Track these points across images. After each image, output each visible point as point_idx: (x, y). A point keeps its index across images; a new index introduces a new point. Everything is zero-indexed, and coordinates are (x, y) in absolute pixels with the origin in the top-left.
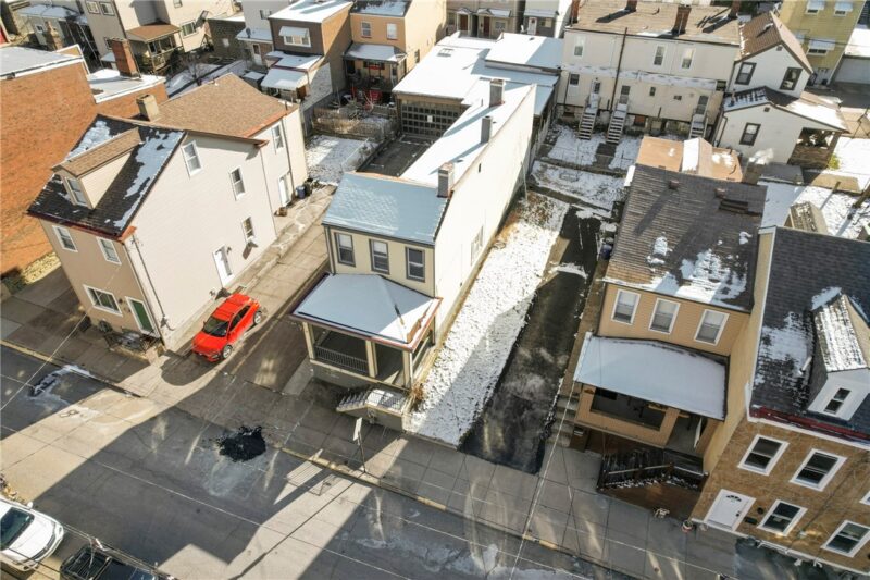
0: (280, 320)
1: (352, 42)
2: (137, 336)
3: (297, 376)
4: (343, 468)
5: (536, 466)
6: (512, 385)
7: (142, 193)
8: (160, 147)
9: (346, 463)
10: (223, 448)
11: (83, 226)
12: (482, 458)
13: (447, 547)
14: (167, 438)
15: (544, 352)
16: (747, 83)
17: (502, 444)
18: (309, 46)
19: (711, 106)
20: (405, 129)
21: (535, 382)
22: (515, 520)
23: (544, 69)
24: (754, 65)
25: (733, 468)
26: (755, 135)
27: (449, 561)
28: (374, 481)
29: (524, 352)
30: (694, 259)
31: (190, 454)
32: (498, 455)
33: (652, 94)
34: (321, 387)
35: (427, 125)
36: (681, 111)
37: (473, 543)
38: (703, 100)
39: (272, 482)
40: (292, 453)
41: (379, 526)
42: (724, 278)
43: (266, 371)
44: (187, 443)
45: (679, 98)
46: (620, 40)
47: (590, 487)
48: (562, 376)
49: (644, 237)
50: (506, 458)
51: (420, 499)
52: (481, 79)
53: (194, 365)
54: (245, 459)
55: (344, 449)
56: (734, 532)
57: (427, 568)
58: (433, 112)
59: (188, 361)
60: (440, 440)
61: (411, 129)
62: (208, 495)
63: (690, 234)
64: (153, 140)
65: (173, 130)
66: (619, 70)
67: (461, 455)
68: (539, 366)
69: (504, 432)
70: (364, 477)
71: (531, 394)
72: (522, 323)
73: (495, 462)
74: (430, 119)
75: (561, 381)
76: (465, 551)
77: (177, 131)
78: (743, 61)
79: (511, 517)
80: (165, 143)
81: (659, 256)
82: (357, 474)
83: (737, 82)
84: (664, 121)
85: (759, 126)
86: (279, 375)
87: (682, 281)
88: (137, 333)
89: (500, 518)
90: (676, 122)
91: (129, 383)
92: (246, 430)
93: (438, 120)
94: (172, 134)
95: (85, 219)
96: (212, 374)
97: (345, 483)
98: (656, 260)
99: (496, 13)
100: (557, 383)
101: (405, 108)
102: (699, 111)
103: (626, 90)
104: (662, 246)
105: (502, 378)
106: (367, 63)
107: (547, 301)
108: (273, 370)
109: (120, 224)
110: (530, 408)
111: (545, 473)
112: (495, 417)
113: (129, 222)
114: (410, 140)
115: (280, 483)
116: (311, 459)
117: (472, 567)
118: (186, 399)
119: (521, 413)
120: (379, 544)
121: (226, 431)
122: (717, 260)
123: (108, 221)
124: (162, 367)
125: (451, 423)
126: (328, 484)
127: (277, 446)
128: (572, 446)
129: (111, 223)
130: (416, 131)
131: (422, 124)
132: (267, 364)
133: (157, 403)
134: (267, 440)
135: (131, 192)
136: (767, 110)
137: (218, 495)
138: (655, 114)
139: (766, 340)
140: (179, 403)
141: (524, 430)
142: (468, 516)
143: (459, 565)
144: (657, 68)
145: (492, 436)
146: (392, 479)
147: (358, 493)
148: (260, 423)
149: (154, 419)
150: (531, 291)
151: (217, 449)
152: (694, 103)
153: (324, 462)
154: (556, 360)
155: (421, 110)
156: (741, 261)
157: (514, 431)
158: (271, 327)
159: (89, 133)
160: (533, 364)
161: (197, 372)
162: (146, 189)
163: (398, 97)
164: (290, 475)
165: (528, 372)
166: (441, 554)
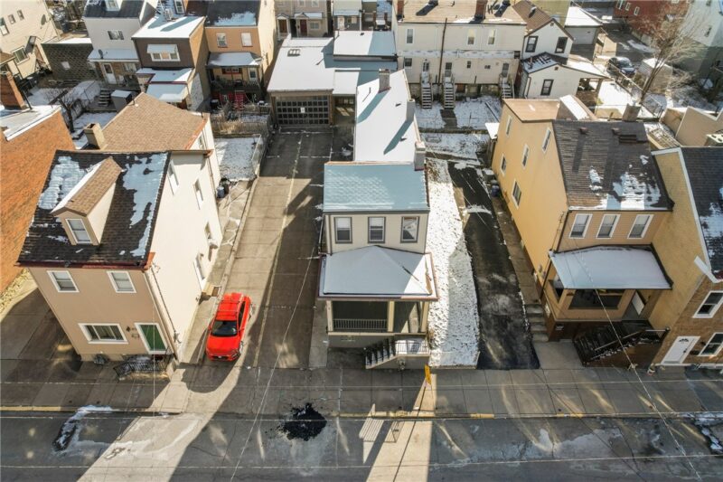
0: (270, 307)
1: (210, 53)
2: (147, 358)
3: (314, 351)
4: (399, 413)
5: (535, 363)
6: (488, 307)
7: (150, 218)
8: (147, 172)
9: (400, 408)
10: (288, 432)
11: (96, 264)
12: (497, 368)
13: (514, 444)
14: (230, 442)
15: (496, 276)
16: (533, 51)
17: (505, 354)
18: (179, 60)
19: (512, 71)
20: (281, 122)
21: (503, 300)
22: (546, 406)
23: (383, 57)
24: (537, 37)
25: (689, 319)
26: (550, 88)
27: (522, 453)
28: (431, 414)
29: (482, 280)
30: (620, 181)
31: (262, 449)
32: (507, 363)
33: (469, 66)
34: (340, 353)
35: (301, 115)
36: (491, 77)
37: (528, 433)
38: (506, 66)
39: (350, 445)
40: (351, 415)
41: (456, 448)
42: (644, 190)
43: (284, 354)
44: (253, 439)
45: (489, 67)
46: (442, 28)
47: (578, 364)
48: (519, 290)
49: (581, 173)
50: (513, 363)
51: (472, 415)
52: (336, 71)
53: (213, 370)
54: (315, 435)
55: (392, 398)
56: (681, 364)
58: (305, 104)
59: (205, 368)
60: (461, 366)
61: (286, 122)
62: (302, 477)
63: (609, 164)
64: (134, 166)
65: (153, 153)
66: (442, 51)
67: (481, 372)
68: (500, 288)
69: (501, 344)
70: (421, 414)
71: (505, 310)
72: (469, 258)
73: (507, 369)
74: (303, 110)
75: (520, 294)
76: (527, 443)
77: (158, 153)
78: (529, 36)
79: (541, 405)
80: (151, 166)
81: (596, 184)
82: (414, 414)
83: (527, 51)
84: (479, 86)
85: (552, 81)
86: (298, 354)
87: (620, 199)
88: (144, 355)
89: (535, 409)
90: (487, 85)
91: (158, 403)
92: (298, 410)
93: (310, 110)
94: (153, 157)
95: (95, 256)
96: (235, 373)
97: (407, 426)
98: (596, 187)
99: (311, 15)
100: (519, 297)
101: (279, 104)
102: (504, 75)
103: (449, 66)
104: (595, 176)
105: (479, 305)
106: (225, 70)
107: (474, 237)
108: (291, 352)
109: (139, 252)
110: (510, 321)
111: (544, 365)
112: (489, 335)
113: (148, 248)
114: (289, 130)
115: (357, 444)
116: (369, 415)
117: (540, 452)
118: (226, 401)
119: (506, 326)
120: (465, 462)
121: (281, 417)
122: (634, 179)
123: (123, 253)
124: (183, 380)
125: (463, 350)
126: (397, 430)
127: (334, 414)
128: (550, 340)
129: (128, 253)
130: (291, 122)
131: (295, 116)
132: (282, 348)
133: (198, 414)
134: (322, 413)
135: (135, 219)
136: (556, 69)
137: (310, 474)
138: (472, 82)
139: (705, 226)
140: (222, 406)
141: (514, 339)
142: (513, 416)
143: (530, 454)
144: (470, 47)
145: (495, 350)
146: (443, 408)
147: (425, 429)
148: (306, 400)
149: (205, 429)
150: (460, 232)
151: (285, 436)
152: (499, 69)
153: (384, 414)
154: (508, 280)
155: (295, 104)
156: (650, 175)
157: (508, 342)
158: (265, 316)
159: (55, 171)
160: (494, 288)
161: (220, 375)
162: (152, 214)
163: (273, 95)
164: (361, 434)
165: (494, 294)
166: (514, 450)
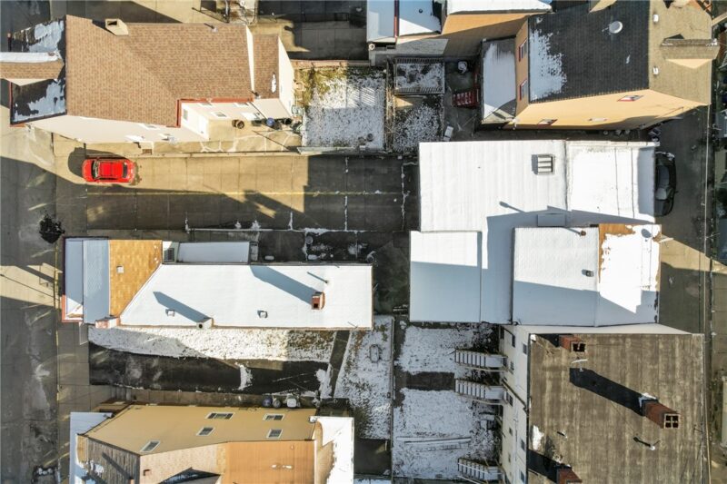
1: (514, 37)
4: (57, 288)
5: (94, 382)
6: (132, 361)
7: (31, 116)
10: (44, 221)
12: (89, 354)
13: (41, 353)
14: (37, 188)
15: (159, 374)
17: (98, 362)
21: (137, 373)
22: (64, 379)
27: (34, 357)
28: (56, 307)
29: (155, 362)
31: (33, 208)
32: (93, 363)
36: (505, 459)
39: (37, 258)
40: (56, 258)
41: (36, 319)
43: (96, 212)
44: (39, 201)
45: (509, 460)
48: (145, 388)
50: (93, 367)
51: (56, 332)
54: (43, 237)
57: (27, 348)
68: (148, 374)
69: (105, 362)
70: (57, 301)
71: (129, 372)
72: (177, 356)
73: (89, 362)
75: (142, 388)
76: (41, 361)
77: (66, 104)
79: (64, 377)
82: (57, 297)
86: (98, 221)
92: (59, 226)
96: (83, 181)
97: (51, 292)
98: (92, 466)
100: (139, 386)
108: (98, 216)
109: (16, 117)
110: (121, 373)
111: (94, 388)
116: (56, 269)
117: (36, 367)
118: (63, 179)
119: (117, 369)
120: (29, 323)
121: (55, 216)
123: (17, 105)
126: (47, 285)
127: (56, 248)
129: (16, 109)
132: (100, 210)
134: (58, 240)
135: (32, 106)
137: (20, 237)
140: (60, 177)
141: (109, 373)
143: (34, 361)
145: (100, 357)
148: (66, 230)
149: (44, 171)
150: (208, 354)
151: (41, 219)
153: (57, 278)
157: (106, 367)
160: (149, 370)
162: (33, 117)
164: (44, 264)
166: (36, 352)
